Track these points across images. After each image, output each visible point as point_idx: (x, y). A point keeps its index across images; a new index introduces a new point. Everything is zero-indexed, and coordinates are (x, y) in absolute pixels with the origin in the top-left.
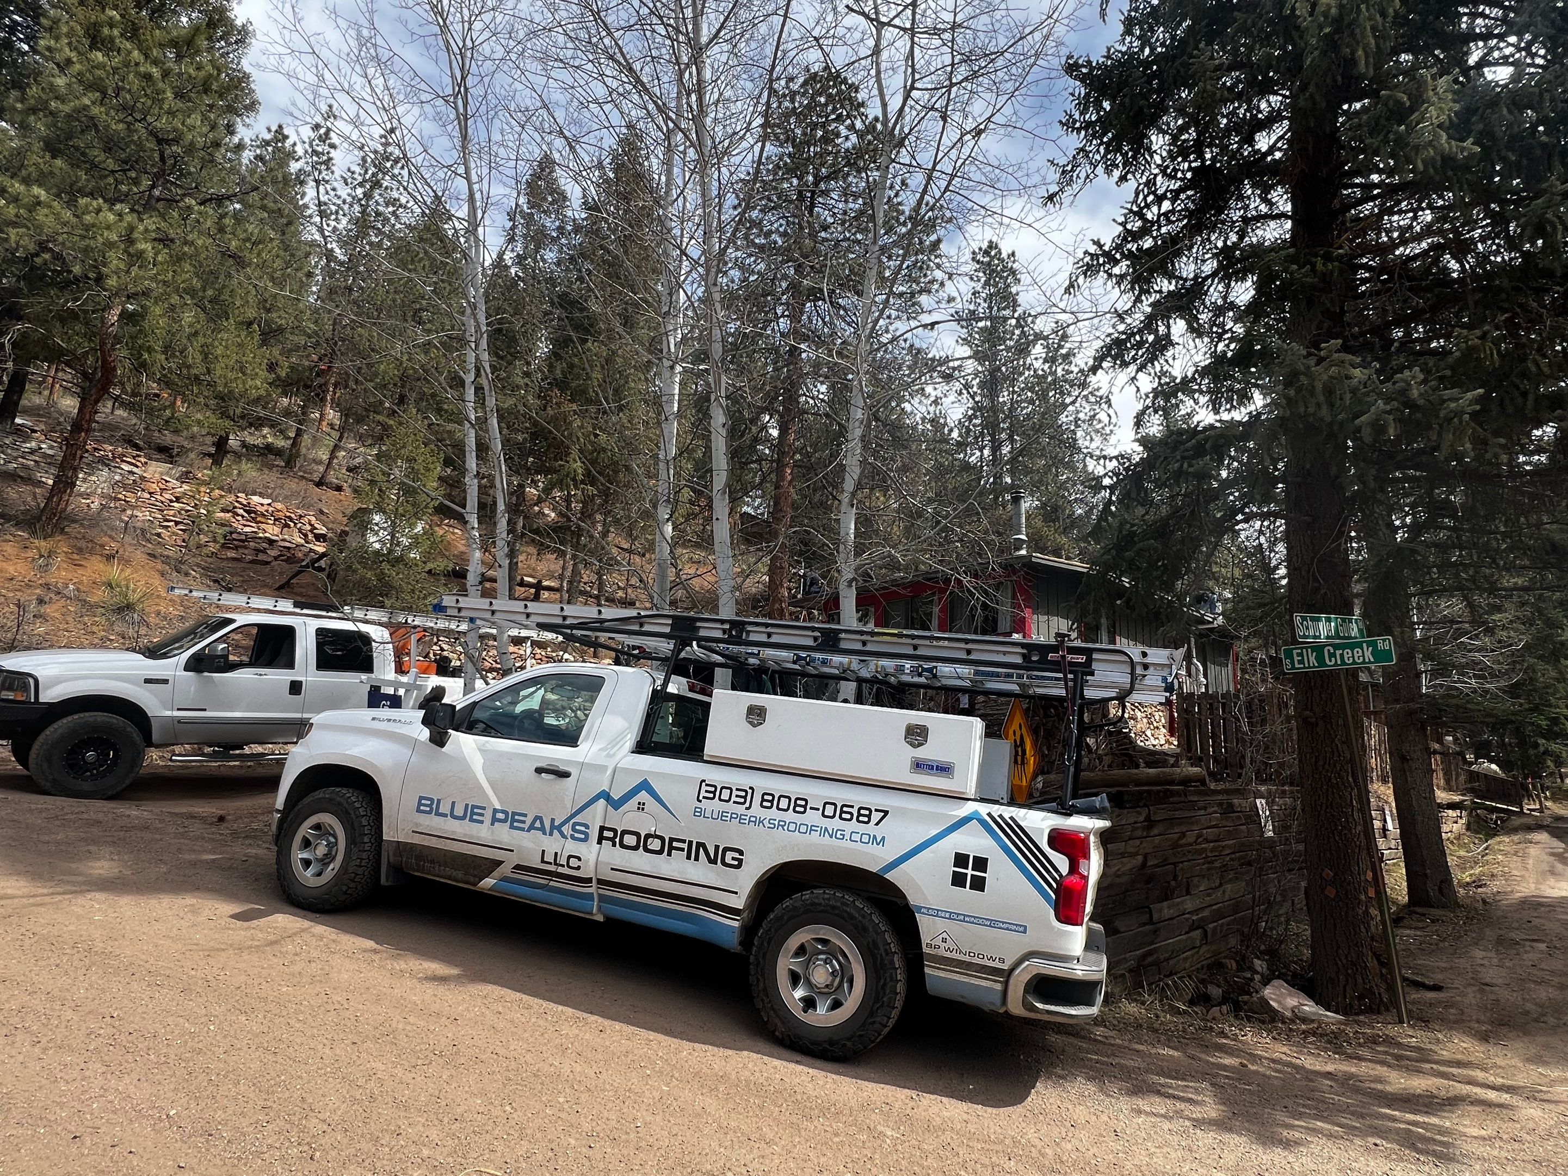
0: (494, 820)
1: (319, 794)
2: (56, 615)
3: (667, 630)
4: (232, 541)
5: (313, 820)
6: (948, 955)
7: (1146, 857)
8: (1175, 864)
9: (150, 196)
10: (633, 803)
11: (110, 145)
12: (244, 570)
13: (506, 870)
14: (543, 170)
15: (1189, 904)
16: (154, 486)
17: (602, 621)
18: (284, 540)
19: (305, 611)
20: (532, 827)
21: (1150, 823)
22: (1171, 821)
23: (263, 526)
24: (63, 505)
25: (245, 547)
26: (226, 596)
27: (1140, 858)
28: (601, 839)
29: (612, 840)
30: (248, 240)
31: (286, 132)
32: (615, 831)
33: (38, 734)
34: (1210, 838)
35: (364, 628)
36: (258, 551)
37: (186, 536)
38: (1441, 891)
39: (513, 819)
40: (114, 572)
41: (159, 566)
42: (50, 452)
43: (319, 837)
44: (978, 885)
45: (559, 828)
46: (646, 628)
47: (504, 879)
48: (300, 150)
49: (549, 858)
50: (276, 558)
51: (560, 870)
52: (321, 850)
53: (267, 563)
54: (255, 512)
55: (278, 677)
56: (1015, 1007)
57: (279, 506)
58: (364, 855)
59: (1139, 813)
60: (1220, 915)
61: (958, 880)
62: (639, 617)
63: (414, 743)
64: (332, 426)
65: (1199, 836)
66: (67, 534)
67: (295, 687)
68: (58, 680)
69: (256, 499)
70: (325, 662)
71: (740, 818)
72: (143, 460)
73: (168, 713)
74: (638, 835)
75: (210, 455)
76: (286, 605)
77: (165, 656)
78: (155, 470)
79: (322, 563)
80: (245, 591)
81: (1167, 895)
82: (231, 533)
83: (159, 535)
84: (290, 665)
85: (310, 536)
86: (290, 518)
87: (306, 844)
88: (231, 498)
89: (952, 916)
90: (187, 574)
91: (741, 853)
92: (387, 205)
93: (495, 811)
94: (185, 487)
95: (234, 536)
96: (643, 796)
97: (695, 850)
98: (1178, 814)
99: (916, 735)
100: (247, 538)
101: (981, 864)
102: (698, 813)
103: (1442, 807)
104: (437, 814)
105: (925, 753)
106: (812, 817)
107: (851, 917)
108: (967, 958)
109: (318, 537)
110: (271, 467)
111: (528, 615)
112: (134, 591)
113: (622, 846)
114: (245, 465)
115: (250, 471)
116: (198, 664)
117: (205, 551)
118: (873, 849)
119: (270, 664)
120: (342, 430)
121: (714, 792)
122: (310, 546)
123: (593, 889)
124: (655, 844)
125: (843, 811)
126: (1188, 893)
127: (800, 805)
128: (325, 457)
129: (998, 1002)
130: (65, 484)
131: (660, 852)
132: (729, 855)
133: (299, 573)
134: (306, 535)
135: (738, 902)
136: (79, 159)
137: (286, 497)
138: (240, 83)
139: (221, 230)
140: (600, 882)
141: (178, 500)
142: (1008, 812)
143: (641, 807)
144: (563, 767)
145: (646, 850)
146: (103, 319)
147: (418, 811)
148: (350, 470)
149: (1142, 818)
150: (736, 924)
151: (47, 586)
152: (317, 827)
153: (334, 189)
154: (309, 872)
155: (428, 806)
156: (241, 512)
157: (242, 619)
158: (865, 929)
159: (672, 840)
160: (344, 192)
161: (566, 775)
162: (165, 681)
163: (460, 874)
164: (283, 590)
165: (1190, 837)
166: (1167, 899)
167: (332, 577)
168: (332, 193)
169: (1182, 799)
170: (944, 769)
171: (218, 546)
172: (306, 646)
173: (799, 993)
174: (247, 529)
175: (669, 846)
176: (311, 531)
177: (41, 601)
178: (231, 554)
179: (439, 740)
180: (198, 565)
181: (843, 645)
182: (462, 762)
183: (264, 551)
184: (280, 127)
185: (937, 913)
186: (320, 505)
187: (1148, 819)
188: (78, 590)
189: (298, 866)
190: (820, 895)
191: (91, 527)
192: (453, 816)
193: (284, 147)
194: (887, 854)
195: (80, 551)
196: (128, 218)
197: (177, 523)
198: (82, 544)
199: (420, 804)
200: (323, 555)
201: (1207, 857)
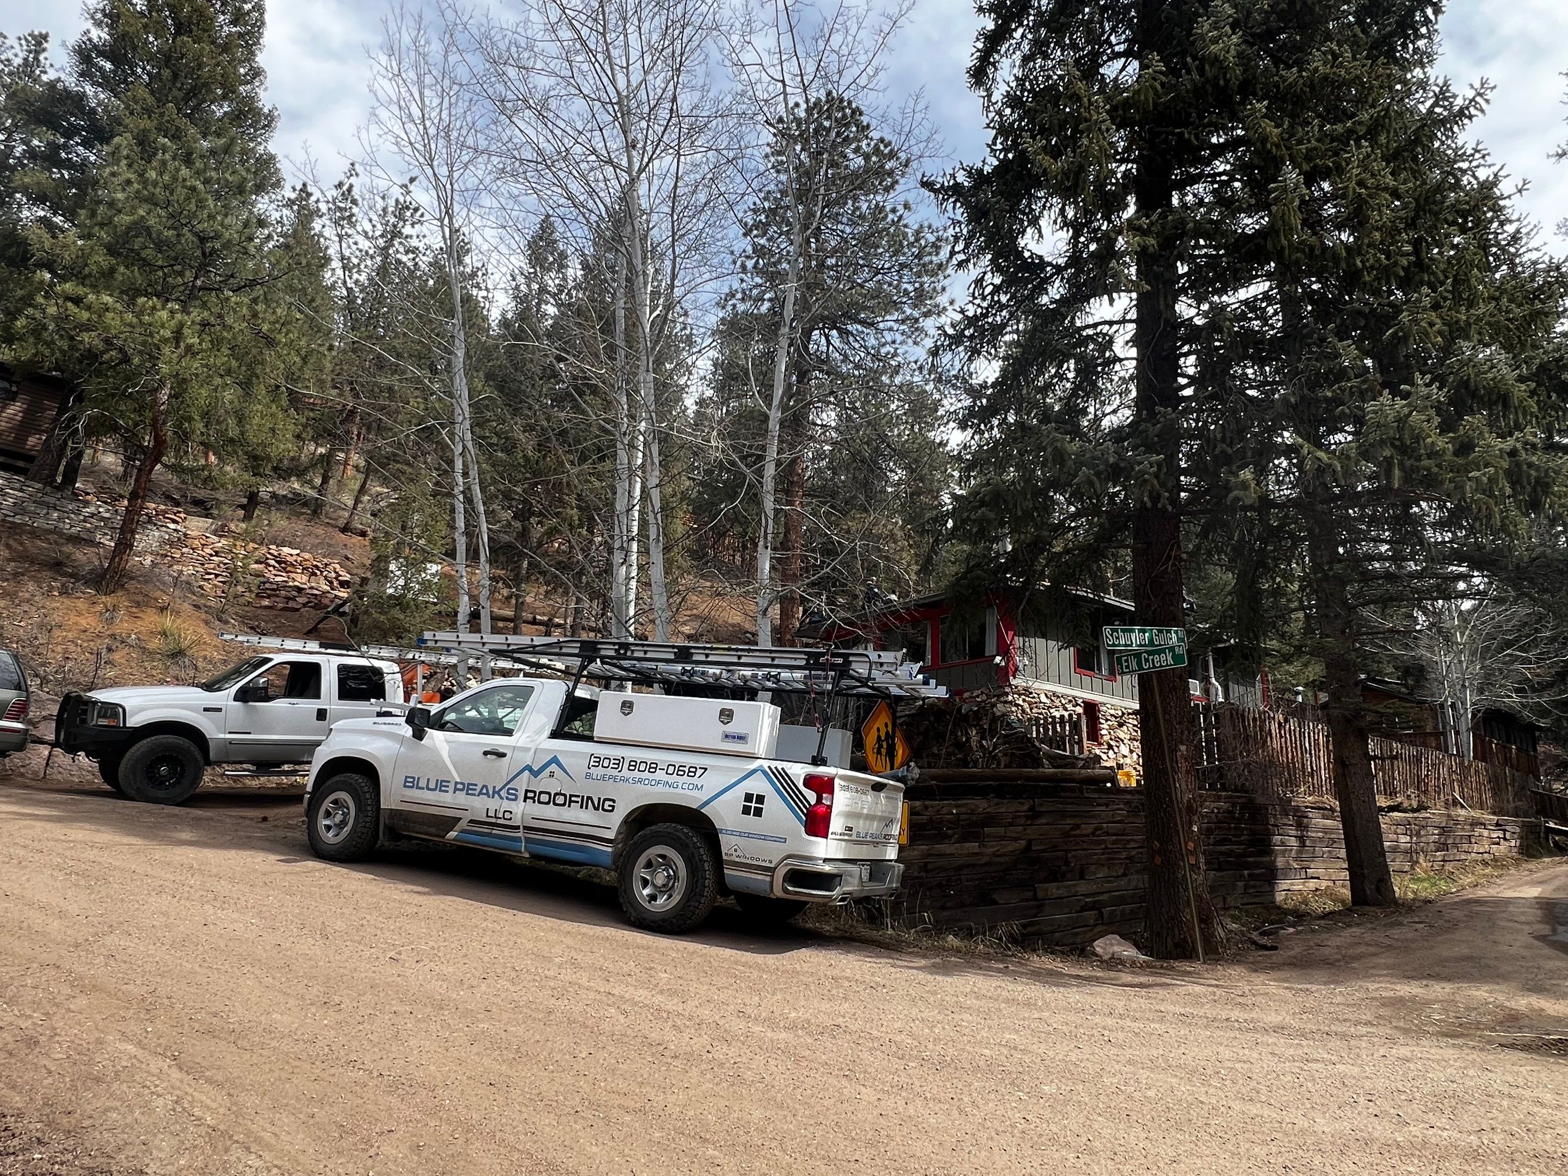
0: (456, 790)
1: (337, 778)
2: (123, 661)
3: (577, 651)
4: (267, 590)
5: (332, 797)
6: (737, 860)
7: (1030, 842)
8: (1066, 851)
9: (193, 286)
10: (546, 772)
11: (160, 245)
12: (276, 616)
13: (463, 824)
14: (544, 231)
15: (1083, 887)
16: (196, 542)
17: (535, 646)
18: (311, 588)
19: (329, 651)
20: (481, 793)
21: (1034, 814)
22: (1063, 814)
23: (292, 575)
24: (123, 563)
25: (277, 596)
26: (264, 639)
27: (1023, 842)
28: (526, 798)
29: (533, 798)
30: (277, 322)
31: (309, 189)
32: (535, 792)
33: (126, 752)
34: (1111, 831)
35: (377, 664)
36: (288, 599)
37: (226, 587)
38: (1378, 890)
39: (468, 788)
40: (168, 622)
41: (204, 616)
42: (107, 515)
43: (338, 809)
44: (758, 812)
45: (498, 793)
46: (564, 650)
47: (463, 831)
48: (323, 207)
49: (491, 813)
50: (304, 605)
51: (499, 821)
52: (338, 818)
53: (297, 610)
54: (285, 562)
55: (308, 706)
56: (778, 892)
57: (307, 556)
58: (368, 819)
59: (1022, 804)
60: (1122, 901)
61: (746, 810)
62: (559, 642)
63: (402, 740)
64: (357, 467)
65: (1096, 829)
66: (127, 590)
67: (322, 715)
68: (142, 709)
69: (286, 550)
70: (345, 693)
71: (615, 778)
72: (183, 515)
73: (222, 736)
74: (549, 794)
75: (242, 507)
76: (313, 646)
77: (219, 690)
78: (196, 525)
79: (346, 609)
80: (278, 636)
81: (1055, 876)
82: (264, 583)
83: (201, 587)
84: (318, 696)
85: (336, 583)
86: (317, 567)
87: (328, 814)
88: (264, 550)
89: (741, 834)
90: (226, 622)
91: (614, 801)
92: (407, 252)
93: (456, 783)
94: (223, 541)
95: (267, 586)
96: (553, 767)
97: (586, 802)
98: (1069, 808)
99: (726, 715)
100: (279, 587)
101: (760, 799)
102: (588, 776)
103: (1381, 809)
104: (418, 788)
105: (732, 728)
106: (660, 775)
107: (679, 838)
108: (749, 861)
109: (344, 584)
110: (298, 515)
111: (484, 644)
112: (185, 639)
113: (540, 802)
114: (275, 515)
115: (280, 522)
116: (244, 695)
117: (241, 600)
118: (695, 793)
119: (302, 694)
120: (368, 472)
121: (599, 761)
122: (336, 592)
123: (520, 834)
124: (560, 800)
125: (679, 770)
126: (1082, 877)
127: (653, 767)
128: (350, 503)
129: (768, 888)
130: (124, 545)
131: (564, 805)
132: (607, 803)
133: (325, 618)
134: (331, 582)
135: (611, 835)
136: (135, 259)
137: (313, 546)
138: (268, 161)
139: (255, 315)
140: (525, 828)
141: (217, 554)
142: (780, 765)
143: (552, 775)
144: (501, 750)
145: (555, 804)
146: (155, 401)
147: (405, 786)
148: (374, 515)
149: (1025, 808)
150: (610, 850)
151: (113, 636)
152: (335, 802)
153: (356, 243)
154: (330, 834)
155: (411, 782)
156: (272, 562)
157: (278, 658)
158: (687, 846)
159: (571, 796)
160: (365, 244)
161: (503, 755)
162: (219, 710)
163: (433, 830)
164: (310, 633)
165: (1087, 829)
166: (1056, 880)
167: (354, 621)
168: (354, 247)
169: (1077, 794)
170: (741, 738)
171: (253, 596)
172: (329, 681)
173: (646, 892)
174: (278, 579)
175: (569, 800)
176: (336, 578)
177: (109, 650)
178: (266, 603)
179: (419, 735)
180: (236, 613)
181: (695, 658)
182: (434, 751)
183: (294, 599)
184: (304, 185)
185: (732, 833)
186: (345, 552)
187: (1032, 808)
188: (139, 639)
189: (322, 830)
190: (660, 827)
191: (146, 582)
192: (429, 789)
193: (308, 205)
194: (704, 796)
195: (138, 604)
196: (178, 316)
197: (217, 576)
198: (139, 598)
199: (406, 781)
200: (345, 602)
201: (1106, 848)
